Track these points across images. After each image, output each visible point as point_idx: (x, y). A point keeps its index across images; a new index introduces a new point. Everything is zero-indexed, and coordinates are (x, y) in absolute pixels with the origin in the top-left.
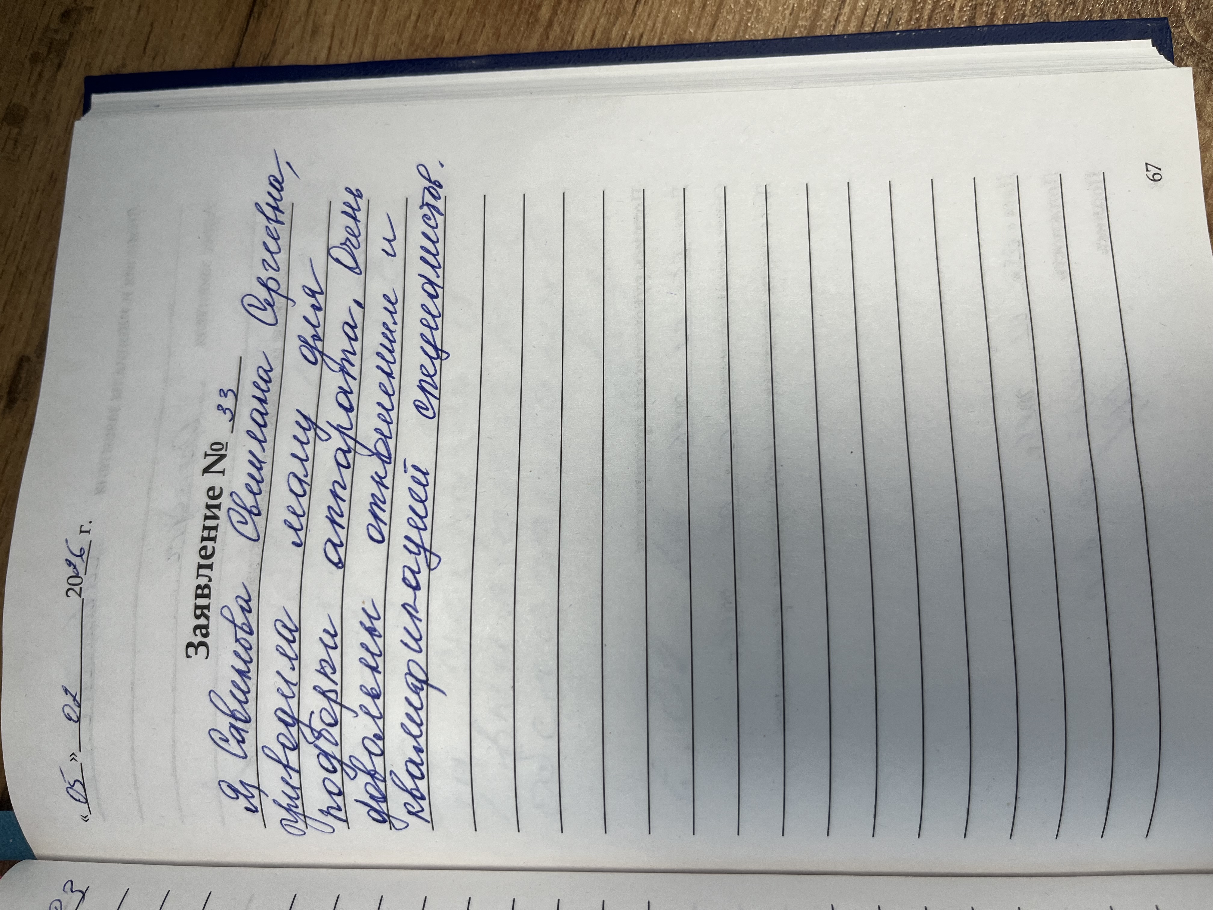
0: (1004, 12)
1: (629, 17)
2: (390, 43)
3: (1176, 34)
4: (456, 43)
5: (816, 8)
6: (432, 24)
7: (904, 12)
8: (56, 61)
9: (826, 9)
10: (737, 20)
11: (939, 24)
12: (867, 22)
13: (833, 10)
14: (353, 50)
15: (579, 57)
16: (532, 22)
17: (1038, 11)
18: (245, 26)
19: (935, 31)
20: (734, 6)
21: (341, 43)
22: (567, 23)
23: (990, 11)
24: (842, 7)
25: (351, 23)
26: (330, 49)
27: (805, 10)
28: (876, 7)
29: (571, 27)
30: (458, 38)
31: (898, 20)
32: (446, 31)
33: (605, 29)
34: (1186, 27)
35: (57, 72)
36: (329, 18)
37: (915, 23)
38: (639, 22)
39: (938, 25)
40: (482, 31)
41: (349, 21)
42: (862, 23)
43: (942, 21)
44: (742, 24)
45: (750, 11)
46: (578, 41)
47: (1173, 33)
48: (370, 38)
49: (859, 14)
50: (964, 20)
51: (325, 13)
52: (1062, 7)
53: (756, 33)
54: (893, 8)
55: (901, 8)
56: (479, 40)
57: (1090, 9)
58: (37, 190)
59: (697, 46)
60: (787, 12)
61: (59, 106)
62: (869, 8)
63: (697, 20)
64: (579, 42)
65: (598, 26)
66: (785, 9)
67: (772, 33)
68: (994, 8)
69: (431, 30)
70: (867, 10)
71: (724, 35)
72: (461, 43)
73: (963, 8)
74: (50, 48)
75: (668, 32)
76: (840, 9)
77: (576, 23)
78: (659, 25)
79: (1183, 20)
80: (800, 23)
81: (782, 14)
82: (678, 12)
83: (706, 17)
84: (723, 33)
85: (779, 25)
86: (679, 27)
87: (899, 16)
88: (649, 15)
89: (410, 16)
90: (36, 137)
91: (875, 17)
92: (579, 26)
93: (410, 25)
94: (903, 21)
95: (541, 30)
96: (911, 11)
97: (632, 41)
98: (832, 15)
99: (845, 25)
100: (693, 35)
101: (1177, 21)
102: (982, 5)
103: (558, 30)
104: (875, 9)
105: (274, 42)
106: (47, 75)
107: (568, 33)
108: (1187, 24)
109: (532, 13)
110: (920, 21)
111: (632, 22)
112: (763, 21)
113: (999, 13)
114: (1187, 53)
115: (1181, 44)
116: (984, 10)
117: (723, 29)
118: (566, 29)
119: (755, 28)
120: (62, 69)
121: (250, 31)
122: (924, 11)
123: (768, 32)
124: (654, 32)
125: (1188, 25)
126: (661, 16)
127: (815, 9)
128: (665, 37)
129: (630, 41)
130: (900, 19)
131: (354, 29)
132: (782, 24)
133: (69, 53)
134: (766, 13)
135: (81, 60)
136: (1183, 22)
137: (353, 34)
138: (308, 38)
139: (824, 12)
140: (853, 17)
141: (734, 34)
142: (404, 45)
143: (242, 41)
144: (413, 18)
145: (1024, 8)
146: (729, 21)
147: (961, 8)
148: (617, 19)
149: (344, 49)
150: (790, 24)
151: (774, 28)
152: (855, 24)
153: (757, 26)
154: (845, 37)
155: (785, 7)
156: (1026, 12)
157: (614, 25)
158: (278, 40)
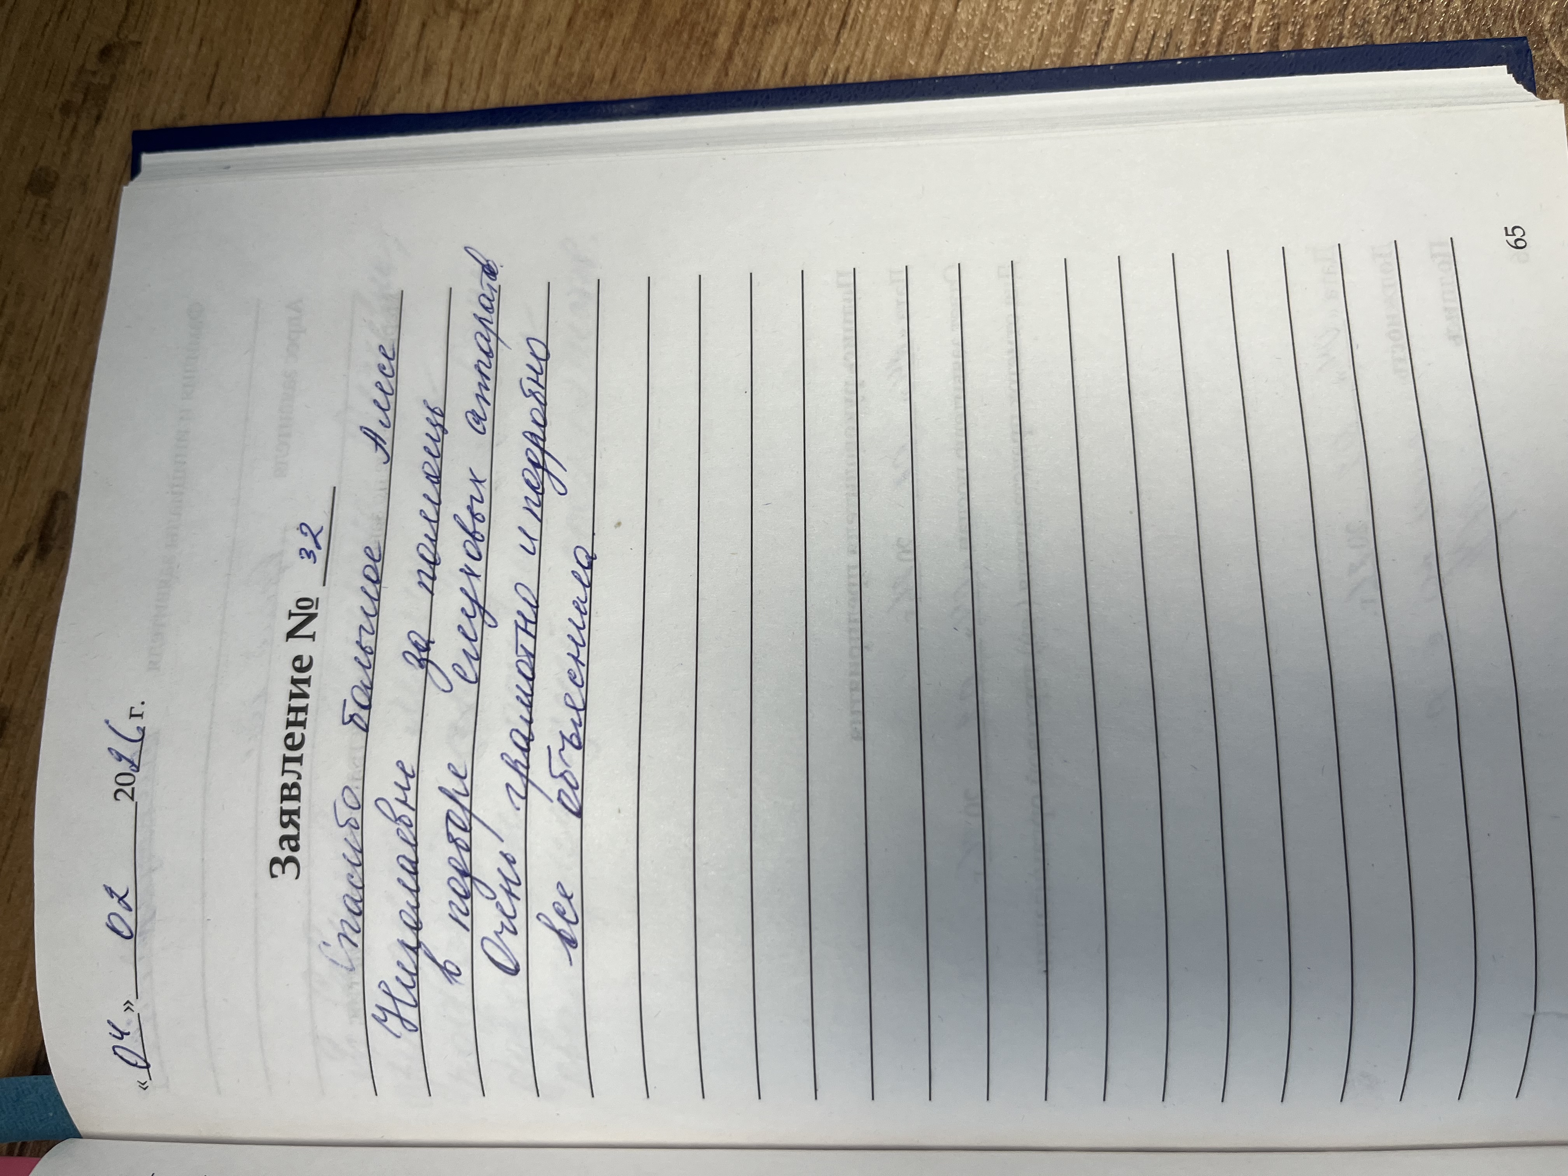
0: (1315, 33)
1: (830, 46)
2: (524, 84)
3: (1538, 58)
4: (608, 82)
5: (1072, 31)
6: (578, 58)
7: (1187, 35)
8: (94, 112)
9: (1085, 32)
10: (971, 48)
11: (1232, 49)
12: (1138, 48)
13: (1095, 33)
14: (477, 92)
15: (768, 97)
16: (706, 55)
17: (1360, 31)
18: (338, 65)
19: (1227, 59)
20: (967, 30)
21: (461, 84)
22: (751, 56)
23: (1296, 32)
24: (1106, 29)
25: (474, 59)
26: (447, 92)
27: (1058, 34)
28: (1149, 29)
29: (756, 60)
30: (610, 76)
31: (1179, 45)
32: (596, 67)
33: (800, 62)
34: (1551, 49)
35: (95, 126)
36: (445, 54)
37: (1200, 48)
38: (845, 52)
39: (1230, 51)
40: (642, 67)
41: (471, 55)
42: (1132, 49)
43: (1234, 46)
44: (978, 53)
45: (986, 36)
46: (765, 78)
47: (1535, 56)
48: (498, 78)
49: (1129, 38)
50: (1264, 43)
51: (441, 47)
52: (1389, 26)
53: (995, 65)
54: (1171, 30)
55: (1182, 29)
56: (638, 77)
57: (1427, 27)
58: (73, 279)
59: (920, 82)
60: (1035, 37)
61: (98, 171)
62: (1141, 29)
63: (919, 48)
64: (767, 80)
65: (792, 58)
66: (1032, 33)
67: (1015, 63)
68: (1302, 27)
69: (577, 67)
70: (1138, 32)
71: (954, 68)
72: (616, 83)
73: (1263, 28)
74: (86, 95)
75: (882, 65)
76: (1103, 32)
77: (763, 55)
78: (869, 56)
79: (1546, 40)
80: (1052, 51)
81: (1028, 39)
82: (894, 39)
83: (931, 45)
84: (953, 65)
85: (1024, 53)
86: (896, 58)
87: (1179, 39)
88: (857, 43)
89: (549, 48)
90: (71, 210)
91: (1149, 41)
92: (767, 58)
93: (549, 60)
94: (1185, 46)
95: (718, 64)
96: (1195, 33)
97: (835, 76)
98: (1092, 40)
99: (1110, 51)
100: (913, 68)
101: (1538, 42)
102: (1287, 23)
103: (740, 64)
104: (1148, 32)
105: (375, 85)
106: (82, 130)
107: (752, 68)
108: (1551, 44)
109: (706, 42)
110: (1207, 46)
111: (835, 52)
112: (1004, 48)
113: (1309, 34)
114: (1553, 82)
115: (1544, 71)
116: (1289, 30)
117: (952, 59)
118: (751, 62)
119: (994, 58)
120: (103, 122)
121: (344, 71)
122: (1212, 32)
123: (1011, 61)
124: (863, 64)
125: (1553, 46)
126: (873, 44)
127: (1070, 33)
128: (878, 71)
129: (833, 76)
130: (1182, 43)
131: (477, 67)
132: (1028, 53)
133: (110, 101)
134: (1007, 38)
135: (127, 110)
136: (1546, 42)
137: (476, 74)
138: (418, 78)
139: (1083, 36)
140: (1120, 42)
141: (966, 65)
142: (542, 85)
143: (334, 85)
144: (554, 51)
145: (1340, 28)
146: (960, 49)
147: (1260, 29)
148: (816, 48)
149: (465, 92)
150: (1039, 52)
151: (1018, 57)
152: (1123, 51)
153: (996, 55)
154: (1111, 68)
155: (1033, 30)
156: (1344, 33)
157: (812, 56)
158: (380, 83)
